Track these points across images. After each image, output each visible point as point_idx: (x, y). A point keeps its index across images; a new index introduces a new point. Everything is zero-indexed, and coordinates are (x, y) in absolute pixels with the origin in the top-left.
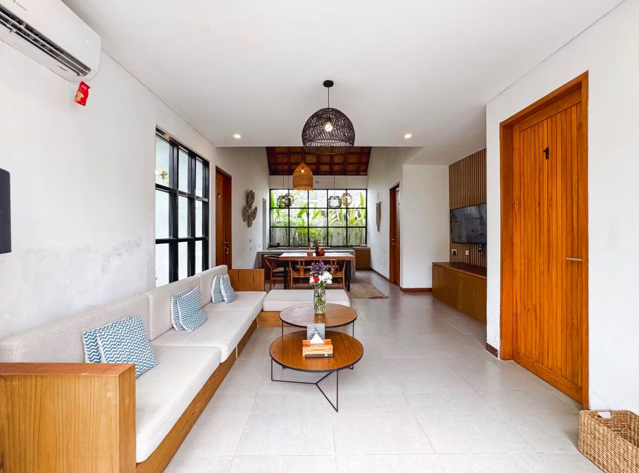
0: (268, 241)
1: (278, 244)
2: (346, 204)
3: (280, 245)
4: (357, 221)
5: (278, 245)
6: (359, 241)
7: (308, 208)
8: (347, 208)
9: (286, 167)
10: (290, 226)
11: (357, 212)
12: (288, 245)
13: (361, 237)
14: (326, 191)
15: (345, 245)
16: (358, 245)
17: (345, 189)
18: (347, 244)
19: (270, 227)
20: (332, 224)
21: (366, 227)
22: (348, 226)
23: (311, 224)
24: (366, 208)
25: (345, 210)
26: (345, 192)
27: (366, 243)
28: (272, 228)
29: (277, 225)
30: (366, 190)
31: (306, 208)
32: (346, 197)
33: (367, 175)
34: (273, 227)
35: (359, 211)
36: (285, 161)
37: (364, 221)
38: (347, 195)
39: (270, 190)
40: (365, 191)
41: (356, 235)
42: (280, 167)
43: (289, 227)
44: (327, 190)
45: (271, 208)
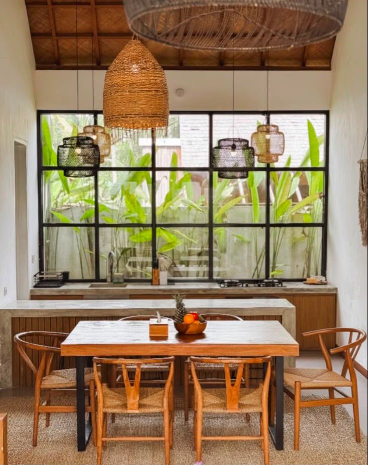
0: (33, 268)
1: (66, 275)
2: (268, 156)
3: (71, 278)
4: (298, 205)
5: (66, 278)
6: (302, 265)
7: (154, 169)
8: (269, 169)
9: (85, 45)
10: (101, 222)
11: (296, 181)
12: (94, 277)
13: (309, 252)
14: (207, 117)
15: (263, 275)
16: (300, 277)
17: (263, 113)
18: (267, 276)
19: (41, 225)
20: (224, 216)
21: (324, 226)
22: (272, 221)
23: (164, 217)
24: (326, 169)
25: (264, 173)
26: (262, 119)
27: (324, 273)
28: (45, 229)
29: (62, 218)
30: (327, 113)
31: (146, 169)
32: (268, 136)
33: (329, 69)
34: (49, 225)
35: (303, 179)
36: (83, 25)
37: (319, 204)
38: (268, 132)
39: (39, 113)
40: (323, 117)
41: (294, 245)
42: (67, 45)
43: (97, 225)
44: (211, 113)
45: (42, 169)
